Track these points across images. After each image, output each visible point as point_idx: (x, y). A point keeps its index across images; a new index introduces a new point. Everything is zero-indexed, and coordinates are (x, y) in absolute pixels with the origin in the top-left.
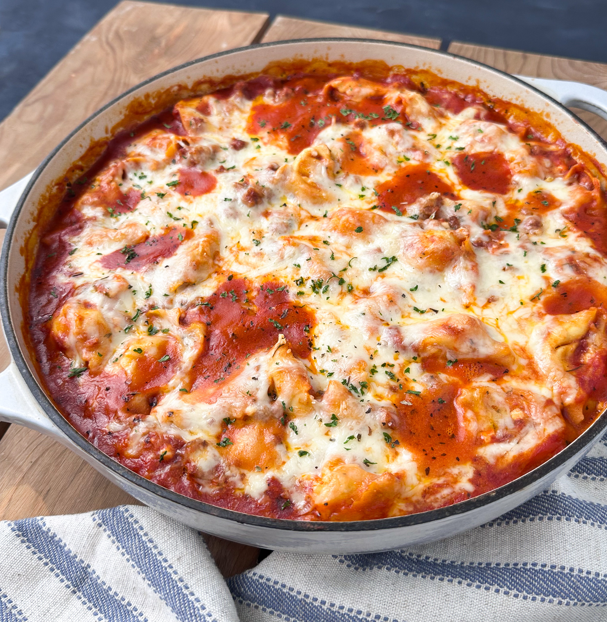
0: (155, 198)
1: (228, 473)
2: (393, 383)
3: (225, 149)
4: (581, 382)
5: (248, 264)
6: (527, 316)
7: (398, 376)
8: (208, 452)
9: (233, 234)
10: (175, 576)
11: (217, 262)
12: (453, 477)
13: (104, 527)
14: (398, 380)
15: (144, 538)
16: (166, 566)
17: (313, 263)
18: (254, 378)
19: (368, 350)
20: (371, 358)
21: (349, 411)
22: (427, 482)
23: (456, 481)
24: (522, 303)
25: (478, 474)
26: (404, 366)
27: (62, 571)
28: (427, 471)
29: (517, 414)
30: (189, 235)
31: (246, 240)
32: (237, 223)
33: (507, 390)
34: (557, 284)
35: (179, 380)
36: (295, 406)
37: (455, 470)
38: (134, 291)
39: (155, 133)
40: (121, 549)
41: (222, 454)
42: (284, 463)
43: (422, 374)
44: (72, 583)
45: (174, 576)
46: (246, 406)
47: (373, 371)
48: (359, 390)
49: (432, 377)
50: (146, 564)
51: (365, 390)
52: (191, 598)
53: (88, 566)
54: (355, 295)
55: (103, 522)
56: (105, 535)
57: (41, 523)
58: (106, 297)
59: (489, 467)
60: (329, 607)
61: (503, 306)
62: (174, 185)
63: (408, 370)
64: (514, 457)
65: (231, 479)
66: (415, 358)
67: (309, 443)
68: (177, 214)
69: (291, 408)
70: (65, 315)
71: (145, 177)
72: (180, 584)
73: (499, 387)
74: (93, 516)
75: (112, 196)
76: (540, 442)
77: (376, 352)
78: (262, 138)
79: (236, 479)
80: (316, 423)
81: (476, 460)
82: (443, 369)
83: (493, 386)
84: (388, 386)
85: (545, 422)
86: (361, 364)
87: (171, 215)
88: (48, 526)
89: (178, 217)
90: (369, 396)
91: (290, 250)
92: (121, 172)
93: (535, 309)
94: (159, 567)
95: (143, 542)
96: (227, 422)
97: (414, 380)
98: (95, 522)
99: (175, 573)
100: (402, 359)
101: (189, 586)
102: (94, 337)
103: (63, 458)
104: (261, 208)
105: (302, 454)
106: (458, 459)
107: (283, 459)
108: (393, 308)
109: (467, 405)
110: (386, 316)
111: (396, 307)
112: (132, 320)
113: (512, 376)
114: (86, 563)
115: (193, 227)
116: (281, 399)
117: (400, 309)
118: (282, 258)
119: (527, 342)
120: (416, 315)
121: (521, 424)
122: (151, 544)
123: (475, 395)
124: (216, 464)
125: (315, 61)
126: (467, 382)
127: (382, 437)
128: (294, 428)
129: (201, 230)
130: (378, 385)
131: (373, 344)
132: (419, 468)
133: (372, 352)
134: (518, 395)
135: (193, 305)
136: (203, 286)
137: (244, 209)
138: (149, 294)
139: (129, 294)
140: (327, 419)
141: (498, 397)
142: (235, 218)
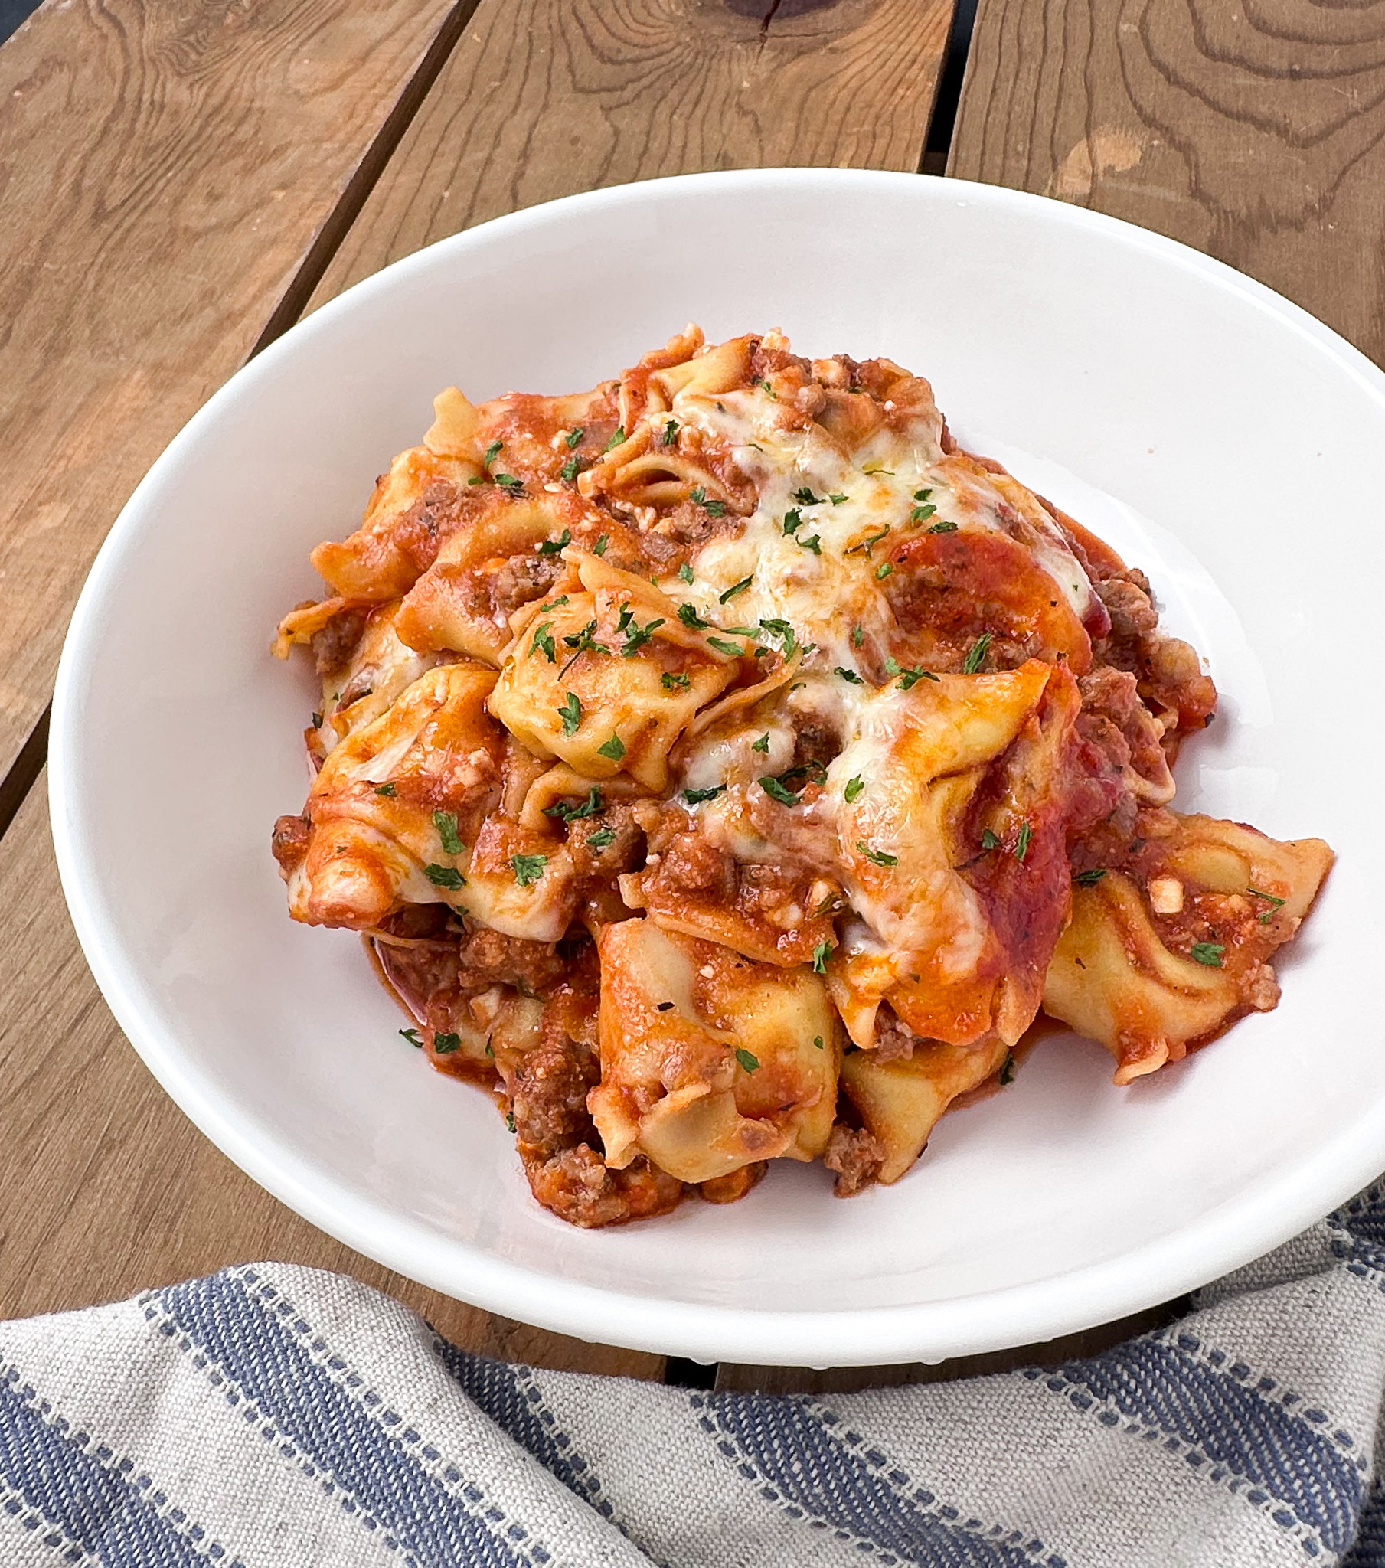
13: (181, 1334)
15: (315, 1357)
16: (399, 1435)
27: (28, 1491)
40: (242, 1399)
44: (67, 1526)
45: (428, 1466)
50: (334, 1437)
52: (495, 1528)
53: (126, 1464)
55: (179, 1318)
56: (186, 1360)
72: (453, 1489)
74: (147, 1305)
94: (375, 1442)
95: (313, 1369)
98: (154, 1319)
99: (431, 1453)
101: (482, 1488)
114: (119, 1454)
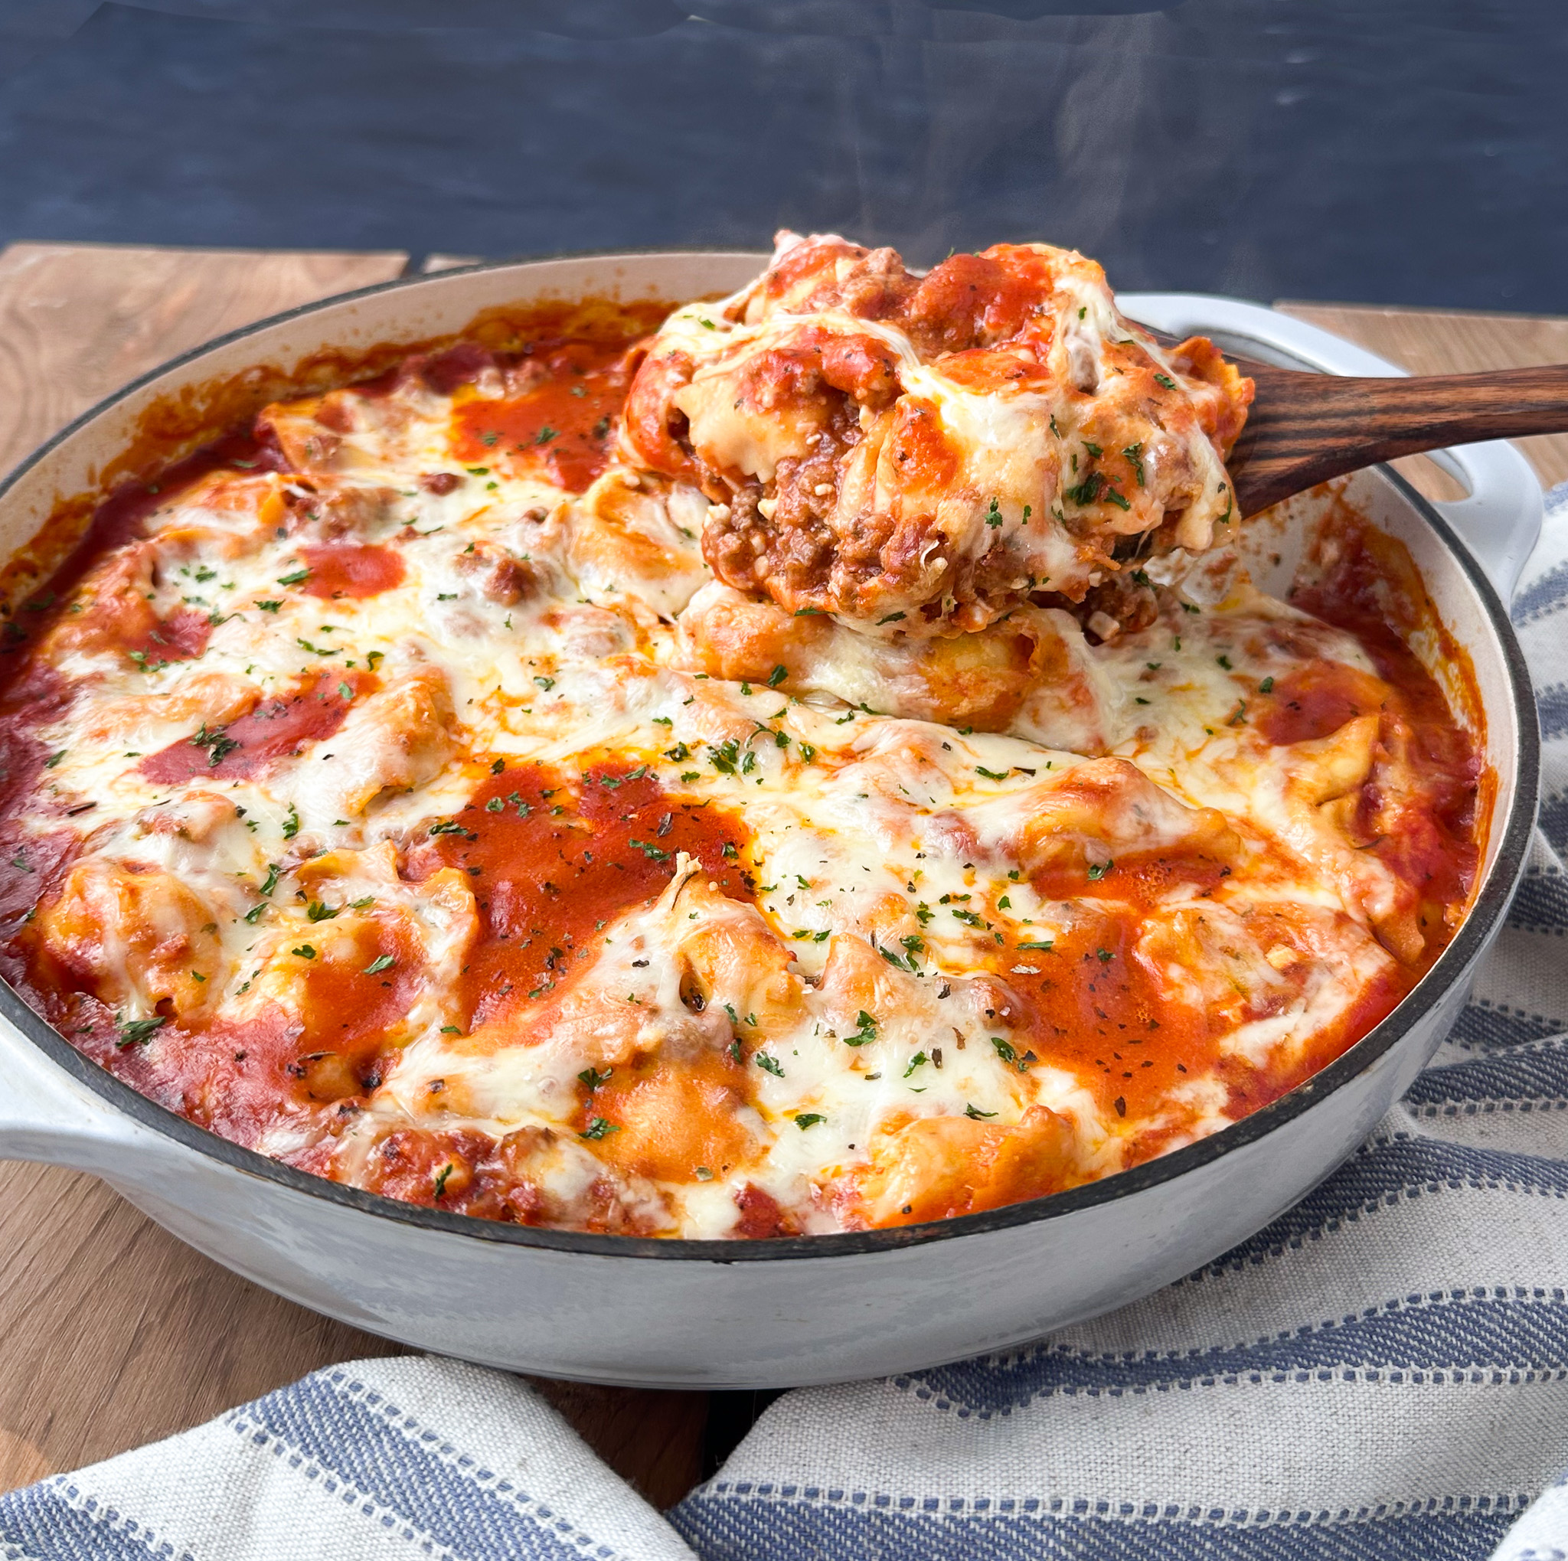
0: (255, 615)
1: (628, 1197)
2: (977, 934)
3: (411, 494)
4: (1394, 864)
5: (534, 732)
6: (1231, 755)
7: (984, 918)
8: (561, 1153)
9: (481, 672)
10: (525, 1505)
11: (454, 737)
12: (1184, 1109)
14: (989, 926)
17: (701, 707)
18: (636, 964)
19: (898, 873)
20: (912, 889)
21: (898, 996)
22: (1126, 1133)
23: (1193, 1118)
24: (1210, 732)
25: (1237, 1094)
26: (994, 896)
28: (1121, 1108)
29: (1281, 956)
30: (366, 685)
31: (517, 682)
32: (484, 648)
33: (1241, 910)
34: (1270, 686)
35: (434, 1007)
36: (760, 1012)
37: (1184, 1093)
38: (251, 824)
39: (216, 478)
41: (599, 1156)
42: (766, 1150)
43: (1041, 906)
46: (636, 1028)
47: (923, 915)
48: (903, 958)
49: (1066, 906)
51: (917, 957)
54: (826, 766)
57: (60, 1492)
58: (182, 840)
59: (1255, 1075)
60: (949, 1511)
61: (1171, 744)
62: (297, 581)
63: (1005, 903)
64: (1306, 1043)
65: (637, 1213)
66: (1013, 875)
67: (816, 1094)
68: (323, 642)
69: (751, 1019)
70: (80, 893)
71: (212, 575)
73: (1222, 906)
75: (135, 624)
76: (1352, 999)
77: (917, 874)
78: (497, 467)
79: (652, 1207)
80: (821, 1044)
81: (1226, 1066)
82: (1085, 888)
83: (1207, 907)
84: (968, 942)
85: (1351, 956)
86: (892, 902)
87: (309, 647)
88: (84, 1493)
89: (329, 649)
90: (932, 967)
91: (636, 688)
92: (147, 568)
93: (1243, 740)
96: (589, 1081)
97: (1027, 922)
100: (984, 881)
102: (175, 934)
103: (77, 1327)
104: (536, 608)
105: (806, 1121)
106: (1183, 1069)
107: (763, 1141)
108: (929, 776)
109: (1165, 954)
110: (918, 795)
111: (936, 773)
112: (261, 893)
113: (1241, 881)
115: (372, 667)
116: (717, 1001)
117: (948, 777)
118: (621, 708)
119: (1248, 807)
120: (988, 785)
121: (1298, 972)
122: (432, 1443)
123: (1177, 928)
124: (592, 1178)
125: (589, 303)
126: (1147, 908)
127: (991, 1049)
128: (767, 1065)
129: (396, 670)
130: (946, 943)
131: (906, 858)
132: (1098, 1102)
133: (909, 876)
134: (1269, 915)
135: (420, 839)
136: (433, 793)
137: (496, 614)
138: (292, 829)
139: (240, 831)
140: (847, 1029)
141: (1227, 927)
142: (476, 635)
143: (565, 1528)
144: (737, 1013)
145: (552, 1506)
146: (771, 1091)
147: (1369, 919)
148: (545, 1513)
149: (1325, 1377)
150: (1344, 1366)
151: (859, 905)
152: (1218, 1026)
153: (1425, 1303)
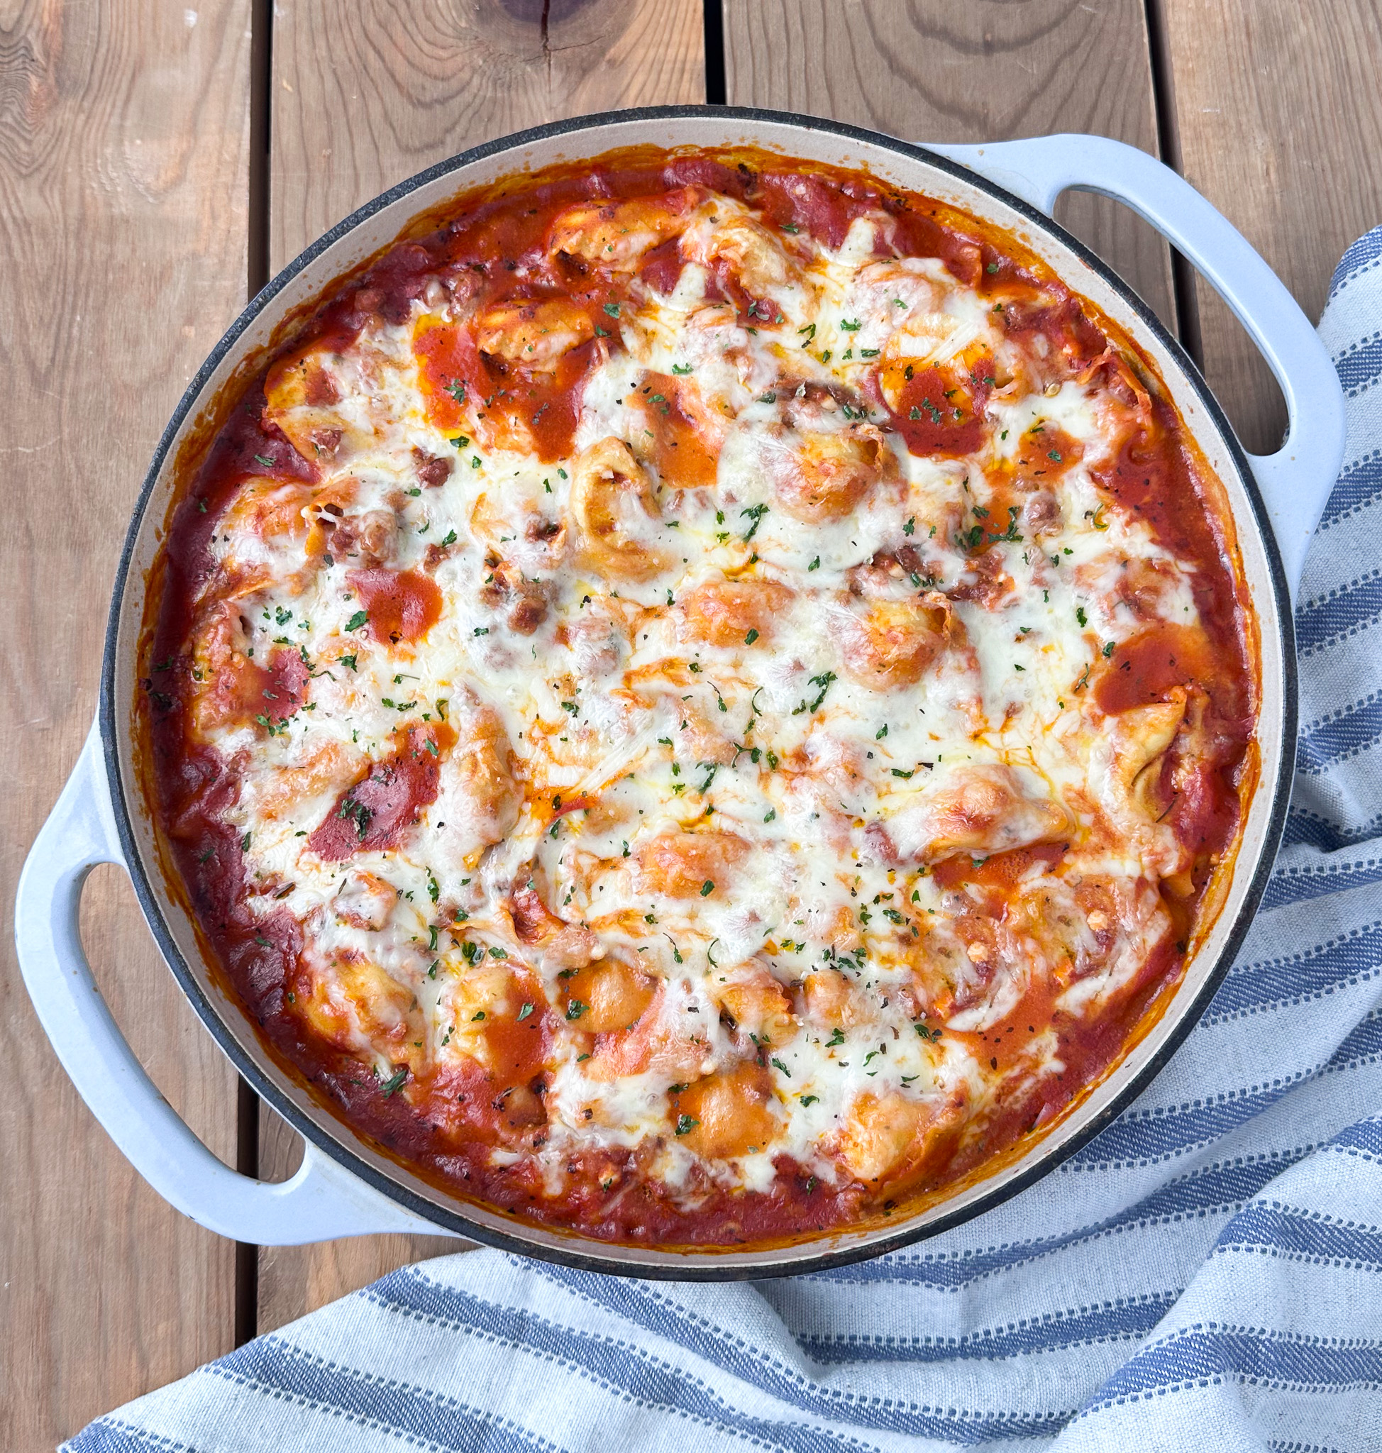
0: (339, 670)
1: (712, 1173)
2: (902, 929)
3: (416, 493)
4: (1181, 834)
5: (575, 761)
6: (1074, 728)
7: (905, 913)
8: (670, 1154)
9: (519, 704)
11: (518, 776)
12: (1031, 1059)
13: (535, 1269)
14: (908, 920)
17: (694, 732)
18: (690, 1009)
19: (844, 880)
20: (854, 894)
21: (857, 1016)
22: (997, 1080)
23: (1037, 1064)
24: (1062, 705)
25: (1063, 1040)
26: (908, 890)
28: (994, 1064)
29: (1097, 920)
30: (444, 737)
31: (551, 710)
32: (516, 678)
33: (1073, 882)
34: (1110, 650)
36: (771, 1032)
37: (1031, 1048)
38: (408, 895)
40: (578, 1293)
41: (691, 1147)
42: (786, 1126)
43: (940, 896)
45: (680, 1315)
46: (700, 1062)
47: (865, 917)
48: (853, 959)
49: (957, 898)
51: (862, 959)
52: (718, 1336)
53: (525, 1311)
54: (786, 771)
56: (542, 1279)
57: (418, 1276)
58: (373, 933)
59: (1075, 1022)
61: (1033, 717)
62: (359, 624)
63: (916, 897)
64: (1109, 998)
65: (719, 1181)
66: (921, 870)
67: (810, 1082)
68: (400, 695)
69: (766, 1038)
71: (290, 615)
72: (693, 1322)
73: (1062, 881)
75: (250, 689)
76: (1141, 964)
77: (857, 879)
78: (473, 433)
79: (727, 1175)
80: (810, 1046)
81: (1057, 1018)
82: (971, 876)
83: (1054, 883)
84: (895, 938)
85: (1143, 928)
86: (843, 912)
87: (388, 703)
88: (432, 1279)
89: (406, 702)
90: (873, 969)
91: (641, 715)
92: (238, 625)
93: (1084, 710)
96: (675, 1091)
97: (931, 911)
99: (681, 1309)
100: (901, 878)
101: (708, 1321)
102: (397, 1023)
104: (549, 627)
105: (807, 1101)
106: (1032, 1029)
107: (783, 1120)
108: (860, 788)
109: (1023, 933)
110: (854, 807)
111: (865, 784)
112: (428, 951)
113: (1075, 853)
115: (442, 716)
116: (745, 1029)
117: (872, 784)
118: (631, 732)
119: (1084, 780)
120: (899, 784)
121: (1108, 938)
123: (1030, 911)
124: (690, 1164)
126: (1012, 885)
127: (914, 1032)
128: (780, 1066)
129: (463, 720)
130: (879, 939)
131: (848, 867)
132: (980, 1064)
133: (851, 882)
134: (1091, 886)
135: (520, 884)
136: (518, 838)
137: (521, 643)
138: (435, 892)
139: (404, 903)
140: (826, 1037)
141: (1064, 900)
142: (510, 666)
143: (706, 1324)
144: (758, 1038)
145: (696, 1311)
146: (783, 1083)
147: (1159, 876)
148: (693, 1316)
149: (1103, 1167)
150: (1115, 1160)
151: (822, 921)
152: (1054, 989)
153: (1165, 1115)
